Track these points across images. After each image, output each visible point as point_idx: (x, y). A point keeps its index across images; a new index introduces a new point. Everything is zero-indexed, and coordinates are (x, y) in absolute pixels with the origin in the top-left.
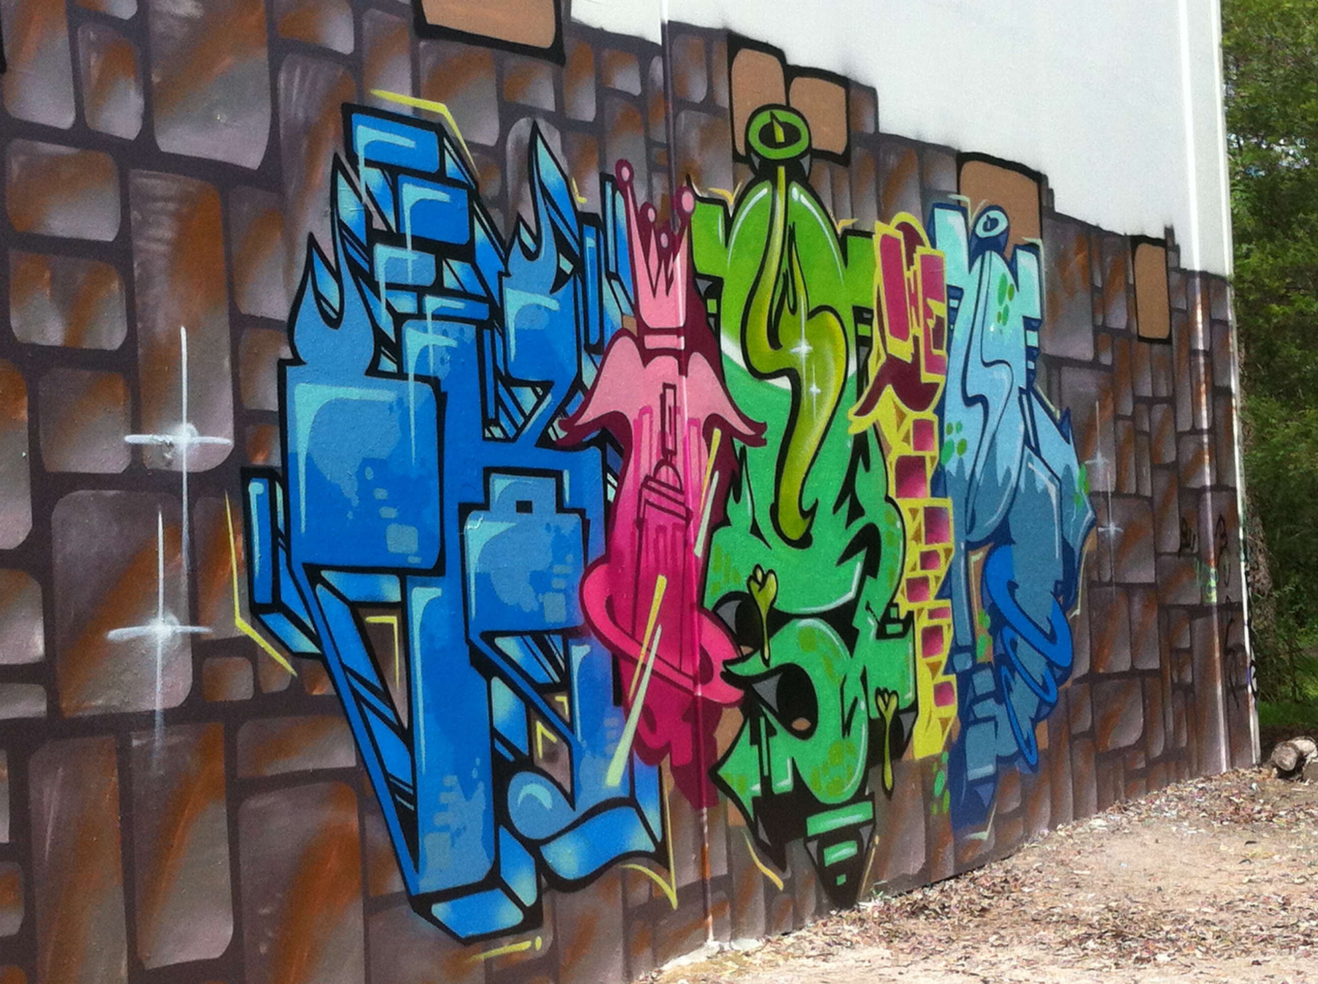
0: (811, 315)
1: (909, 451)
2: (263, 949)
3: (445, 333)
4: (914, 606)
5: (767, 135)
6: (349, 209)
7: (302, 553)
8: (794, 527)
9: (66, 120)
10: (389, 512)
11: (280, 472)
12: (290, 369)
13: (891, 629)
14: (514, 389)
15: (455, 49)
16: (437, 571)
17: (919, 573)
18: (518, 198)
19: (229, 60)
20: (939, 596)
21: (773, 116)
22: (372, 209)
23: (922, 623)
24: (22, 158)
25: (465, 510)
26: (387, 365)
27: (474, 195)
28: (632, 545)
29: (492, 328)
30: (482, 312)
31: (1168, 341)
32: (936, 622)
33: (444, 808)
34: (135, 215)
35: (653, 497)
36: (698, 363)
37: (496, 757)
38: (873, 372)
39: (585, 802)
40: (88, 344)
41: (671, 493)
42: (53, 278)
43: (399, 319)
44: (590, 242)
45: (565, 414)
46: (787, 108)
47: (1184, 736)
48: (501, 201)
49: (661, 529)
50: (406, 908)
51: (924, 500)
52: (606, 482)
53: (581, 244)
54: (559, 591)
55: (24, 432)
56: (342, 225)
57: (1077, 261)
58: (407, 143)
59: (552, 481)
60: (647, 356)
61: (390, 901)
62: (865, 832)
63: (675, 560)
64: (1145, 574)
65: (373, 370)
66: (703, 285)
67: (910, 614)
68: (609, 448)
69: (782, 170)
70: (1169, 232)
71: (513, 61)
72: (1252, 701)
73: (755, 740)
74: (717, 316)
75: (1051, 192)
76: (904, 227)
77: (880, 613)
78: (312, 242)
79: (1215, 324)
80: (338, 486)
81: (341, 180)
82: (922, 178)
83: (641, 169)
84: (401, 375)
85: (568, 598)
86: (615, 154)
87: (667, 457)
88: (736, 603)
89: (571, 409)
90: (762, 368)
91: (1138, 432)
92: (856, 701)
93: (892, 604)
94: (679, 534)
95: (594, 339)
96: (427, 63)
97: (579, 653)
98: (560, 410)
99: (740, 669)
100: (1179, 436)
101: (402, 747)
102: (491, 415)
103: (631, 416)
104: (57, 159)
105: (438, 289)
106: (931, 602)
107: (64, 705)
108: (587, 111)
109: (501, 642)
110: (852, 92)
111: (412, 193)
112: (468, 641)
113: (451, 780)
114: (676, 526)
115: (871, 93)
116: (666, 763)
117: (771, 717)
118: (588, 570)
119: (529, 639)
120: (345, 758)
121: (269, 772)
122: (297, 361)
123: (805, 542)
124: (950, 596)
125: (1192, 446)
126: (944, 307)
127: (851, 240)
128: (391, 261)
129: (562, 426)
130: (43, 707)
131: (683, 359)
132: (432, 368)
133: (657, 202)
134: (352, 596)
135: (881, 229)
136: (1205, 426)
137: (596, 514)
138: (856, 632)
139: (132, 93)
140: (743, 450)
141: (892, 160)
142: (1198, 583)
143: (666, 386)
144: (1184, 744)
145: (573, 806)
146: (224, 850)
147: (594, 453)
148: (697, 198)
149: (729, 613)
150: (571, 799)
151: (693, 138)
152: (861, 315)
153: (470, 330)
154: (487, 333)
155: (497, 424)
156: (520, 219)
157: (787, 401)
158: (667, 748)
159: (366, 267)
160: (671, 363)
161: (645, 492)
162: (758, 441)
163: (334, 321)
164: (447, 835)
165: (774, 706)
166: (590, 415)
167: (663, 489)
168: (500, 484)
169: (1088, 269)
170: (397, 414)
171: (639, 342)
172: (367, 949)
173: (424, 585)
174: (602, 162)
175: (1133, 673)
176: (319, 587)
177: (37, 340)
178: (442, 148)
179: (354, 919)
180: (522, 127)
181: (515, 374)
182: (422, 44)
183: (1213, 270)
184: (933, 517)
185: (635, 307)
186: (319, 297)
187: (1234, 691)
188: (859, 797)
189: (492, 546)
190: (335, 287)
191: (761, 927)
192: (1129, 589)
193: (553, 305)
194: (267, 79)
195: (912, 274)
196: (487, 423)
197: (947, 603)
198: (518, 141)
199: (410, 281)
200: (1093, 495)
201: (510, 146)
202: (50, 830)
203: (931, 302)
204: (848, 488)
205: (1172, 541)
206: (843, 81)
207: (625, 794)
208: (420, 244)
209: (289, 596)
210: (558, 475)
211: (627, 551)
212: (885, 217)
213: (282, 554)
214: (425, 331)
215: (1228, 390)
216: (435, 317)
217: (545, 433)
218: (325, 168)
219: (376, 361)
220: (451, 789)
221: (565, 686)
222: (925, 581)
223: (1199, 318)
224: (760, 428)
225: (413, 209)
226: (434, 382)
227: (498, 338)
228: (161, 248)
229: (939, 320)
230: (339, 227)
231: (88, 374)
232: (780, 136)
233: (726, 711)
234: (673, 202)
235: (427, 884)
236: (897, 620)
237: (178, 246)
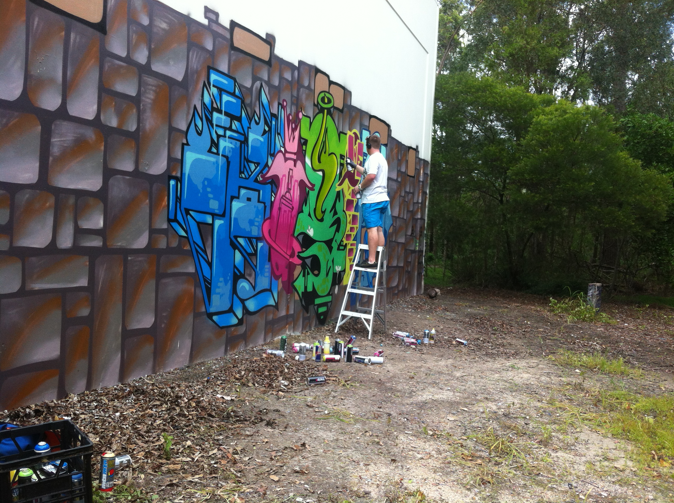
0: (329, 155)
1: (350, 198)
2: (163, 326)
3: (231, 143)
4: (347, 242)
5: (323, 99)
6: (207, 99)
7: (185, 205)
8: (319, 216)
9: (124, 54)
10: (210, 196)
11: (180, 178)
12: (185, 146)
13: (341, 248)
14: (249, 163)
15: (241, 55)
16: (222, 216)
17: (349, 233)
18: (255, 105)
19: (176, 45)
20: (353, 240)
21: (325, 95)
22: (213, 100)
23: (349, 247)
24: (109, 64)
25: (233, 198)
26: (214, 150)
27: (243, 102)
28: (277, 215)
29: (244, 144)
30: (242, 138)
31: (414, 177)
32: (352, 247)
33: (219, 287)
34: (142, 89)
35: (284, 202)
36: (299, 163)
37: (235, 273)
38: (343, 174)
39: (258, 289)
40: (124, 128)
41: (289, 201)
42: (115, 105)
43: (219, 136)
44: (274, 123)
45: (263, 173)
46: (329, 93)
47: (407, 285)
48: (250, 105)
49: (285, 211)
50: (205, 316)
51: (352, 212)
52: (272, 195)
53: (271, 122)
54: (257, 226)
55: (103, 153)
56: (204, 104)
57: (395, 151)
58: (225, 82)
59: (257, 193)
60: (286, 159)
61: (201, 314)
62: (329, 304)
63: (288, 221)
64: (402, 240)
65: (210, 151)
66: (303, 141)
67: (346, 244)
68: (274, 185)
69: (326, 111)
70: (417, 147)
71: (258, 63)
72: (423, 277)
73: (304, 276)
74: (305, 151)
75: (391, 130)
76: (355, 133)
77: (339, 243)
78: (195, 108)
79: (425, 174)
80: (197, 185)
81: (205, 89)
82: (360, 121)
83: (289, 104)
84: (218, 154)
85: (259, 228)
86: (283, 97)
87: (289, 190)
88: (302, 235)
89: (264, 172)
90: (315, 168)
91: (404, 201)
92: (330, 267)
93: (342, 241)
94: (290, 214)
95: (272, 152)
96: (233, 58)
97: (260, 245)
98: (261, 172)
99: (302, 255)
100: (414, 203)
101: (208, 268)
102: (242, 170)
103: (280, 177)
104: (121, 67)
105: (230, 129)
106: (351, 242)
107: (108, 244)
108: (276, 83)
109: (239, 239)
110: (346, 91)
111: (226, 98)
112: (230, 238)
113: (221, 279)
114: (289, 211)
115: (350, 93)
116: (280, 280)
117: (308, 269)
118: (265, 221)
119: (247, 239)
120: (191, 269)
121: (169, 271)
122: (188, 144)
123: (321, 220)
124: (356, 240)
125: (416, 207)
126: (362, 158)
127: (341, 135)
128: (218, 118)
129: (262, 177)
130: (101, 244)
131: (295, 161)
132: (227, 153)
133: (293, 114)
134: (198, 220)
135: (349, 133)
136: (420, 201)
137: (268, 204)
138: (332, 248)
139: (145, 49)
140: (308, 191)
141: (354, 114)
142: (414, 244)
143: (290, 169)
144: (406, 287)
145: (254, 290)
146: (153, 295)
147: (269, 186)
148: (303, 115)
149: (300, 238)
150: (254, 288)
151: (303, 97)
152: (342, 157)
153: (238, 143)
154: (243, 145)
155: (244, 173)
156: (255, 112)
157: (321, 179)
158: (281, 276)
159: (210, 118)
160: (292, 162)
161: (282, 200)
162: (312, 189)
163: (200, 134)
164: (219, 296)
165: (310, 266)
166: (269, 175)
167: (287, 200)
168: (243, 191)
169: (397, 154)
170: (216, 165)
171: (284, 155)
172: (193, 328)
173: (220, 219)
174: (279, 99)
175: (397, 267)
176: (189, 216)
177: (109, 124)
178: (235, 85)
179: (190, 318)
180: (258, 84)
181: (250, 159)
182: (232, 52)
183: (426, 159)
184: (354, 217)
185: (284, 144)
186: (196, 125)
187: (419, 274)
188: (328, 295)
189: (239, 209)
190: (201, 123)
191: (300, 329)
192: (399, 243)
193: (262, 139)
194: (186, 53)
195: (356, 147)
196: (241, 172)
197: (355, 242)
198: (257, 88)
199: (223, 125)
200: (393, 217)
201: (254, 89)
202: (100, 283)
203: (359, 156)
204: (334, 206)
205: (409, 233)
206: (343, 88)
207: (268, 288)
208: (227, 114)
209: (179, 218)
210: (259, 191)
211: (276, 216)
212: (350, 130)
213: (178, 204)
214: (226, 141)
215: (426, 192)
216: (229, 137)
217: (256, 179)
218: (201, 85)
219: (211, 148)
220: (221, 282)
221: (255, 254)
222: (350, 235)
223: (422, 172)
224: (313, 185)
225: (225, 103)
226: (227, 157)
227: (246, 147)
228: (149, 101)
229: (361, 162)
230: (203, 104)
231: (124, 138)
232: (326, 101)
233: (297, 266)
234: (297, 115)
235: (212, 310)
236: (343, 246)
237: (155, 101)
